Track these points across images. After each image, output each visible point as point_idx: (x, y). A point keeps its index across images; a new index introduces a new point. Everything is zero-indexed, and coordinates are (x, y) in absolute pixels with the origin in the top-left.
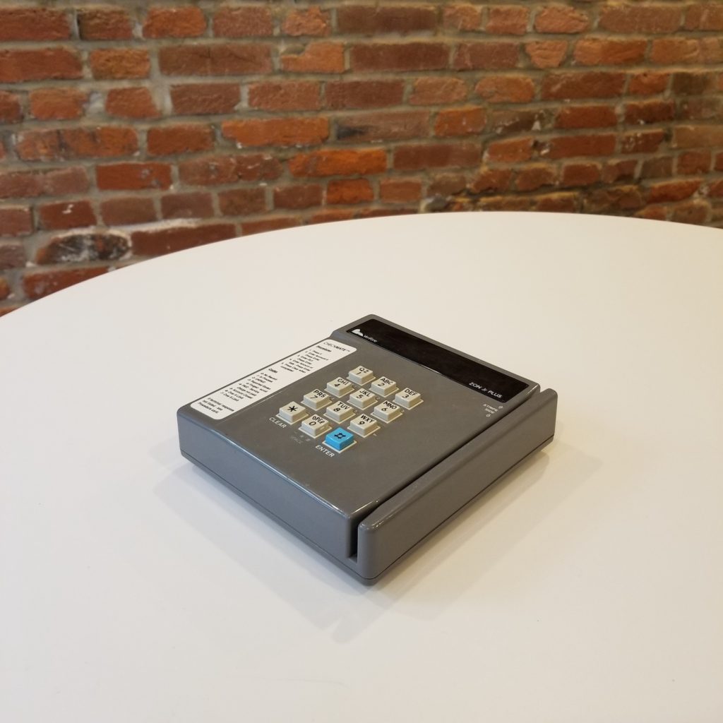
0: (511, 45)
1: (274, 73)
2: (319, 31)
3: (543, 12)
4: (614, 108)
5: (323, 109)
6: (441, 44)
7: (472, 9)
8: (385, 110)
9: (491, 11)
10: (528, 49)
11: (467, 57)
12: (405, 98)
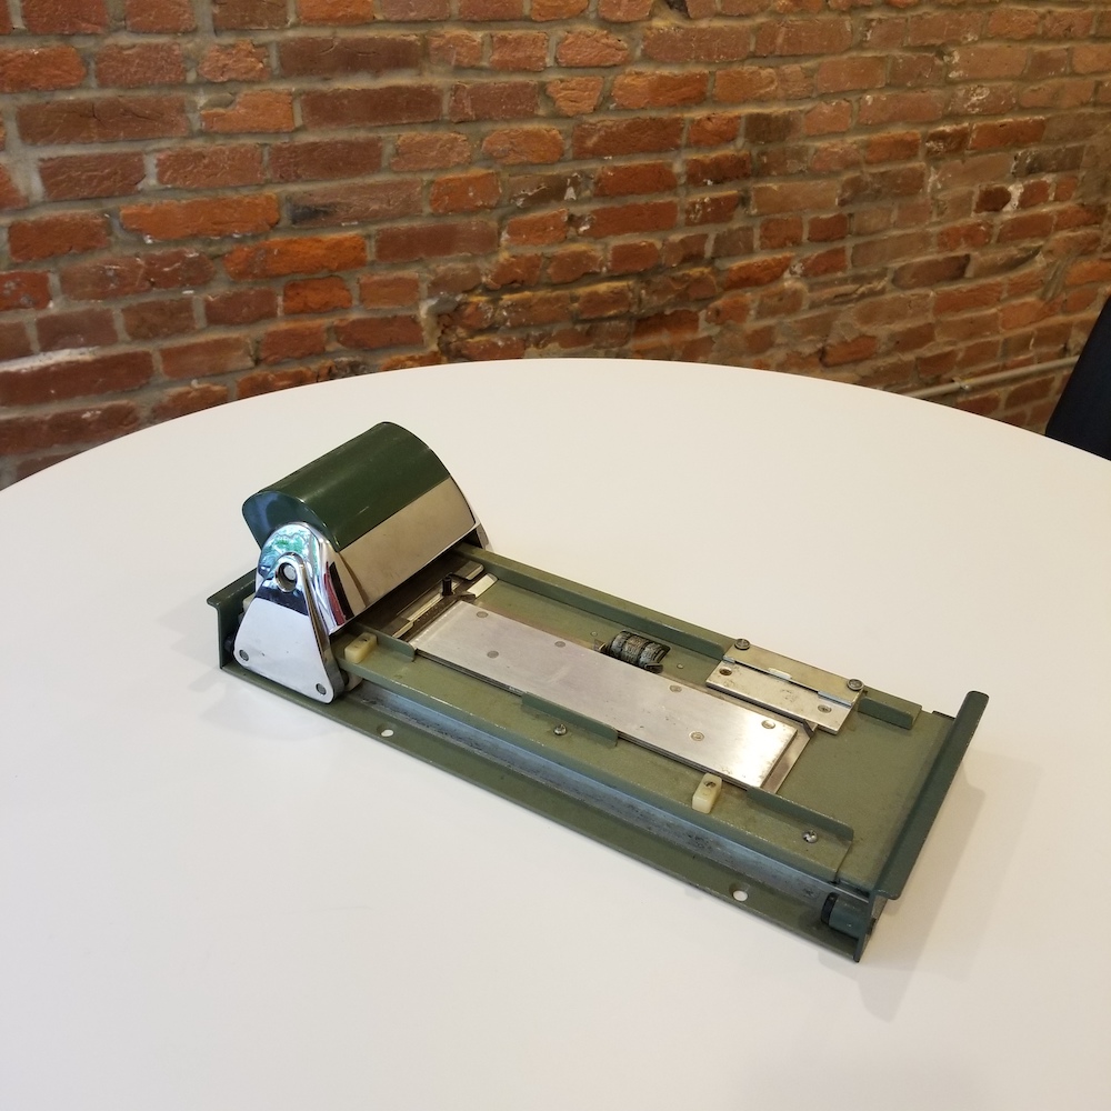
0: (527, 85)
1: (192, 136)
2: (252, 74)
3: (566, 38)
4: (671, 165)
5: (268, 182)
6: (429, 88)
7: (468, 38)
8: (358, 181)
9: (495, 39)
10: (550, 89)
11: (467, 103)
12: (384, 164)
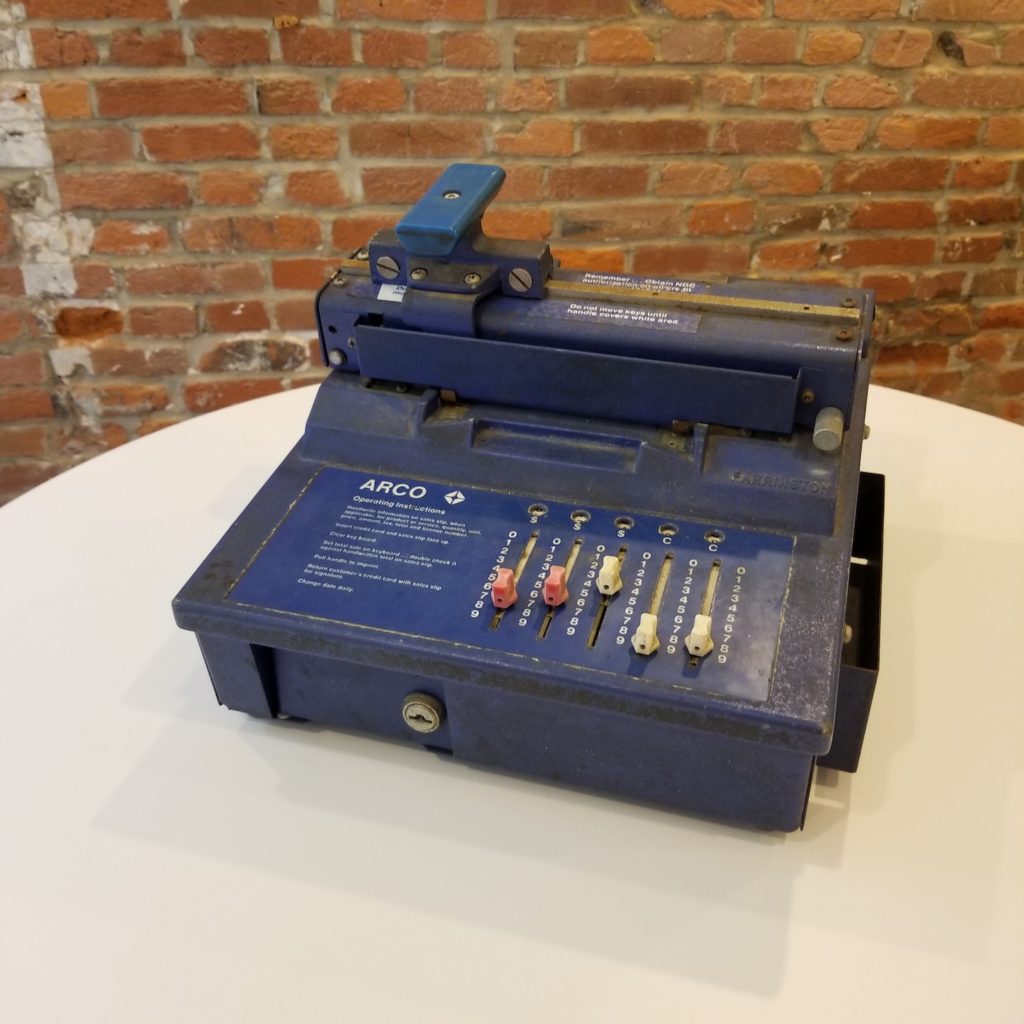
0: (791, 124)
1: (486, 155)
2: (542, 106)
3: (836, 81)
4: (932, 204)
5: (544, 200)
6: (697, 123)
7: (739, 79)
8: (624, 202)
9: (765, 80)
10: (815, 128)
11: (732, 137)
12: (650, 187)
